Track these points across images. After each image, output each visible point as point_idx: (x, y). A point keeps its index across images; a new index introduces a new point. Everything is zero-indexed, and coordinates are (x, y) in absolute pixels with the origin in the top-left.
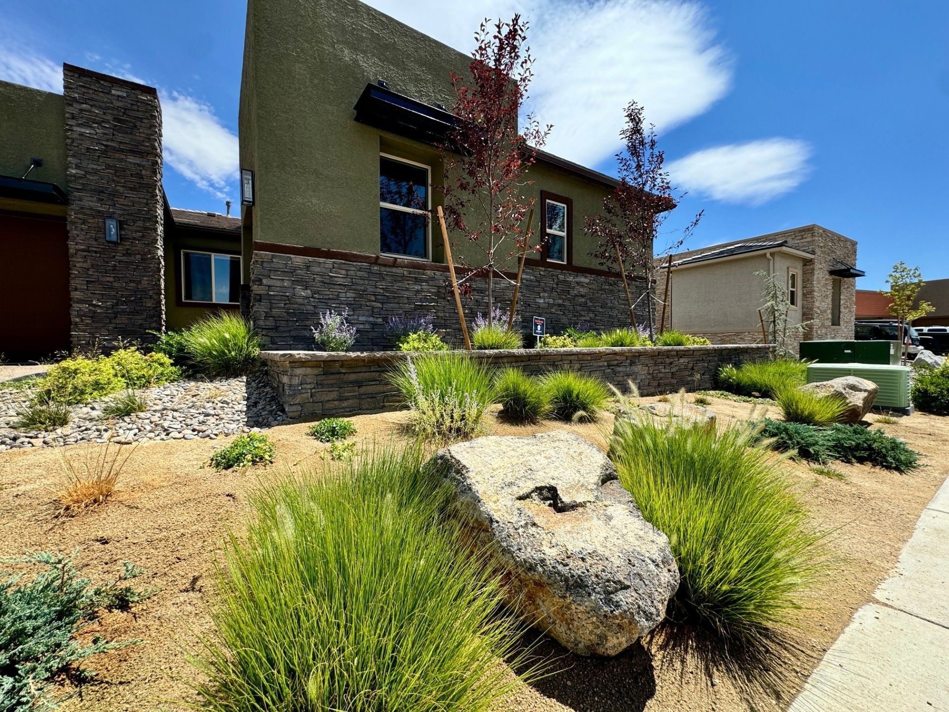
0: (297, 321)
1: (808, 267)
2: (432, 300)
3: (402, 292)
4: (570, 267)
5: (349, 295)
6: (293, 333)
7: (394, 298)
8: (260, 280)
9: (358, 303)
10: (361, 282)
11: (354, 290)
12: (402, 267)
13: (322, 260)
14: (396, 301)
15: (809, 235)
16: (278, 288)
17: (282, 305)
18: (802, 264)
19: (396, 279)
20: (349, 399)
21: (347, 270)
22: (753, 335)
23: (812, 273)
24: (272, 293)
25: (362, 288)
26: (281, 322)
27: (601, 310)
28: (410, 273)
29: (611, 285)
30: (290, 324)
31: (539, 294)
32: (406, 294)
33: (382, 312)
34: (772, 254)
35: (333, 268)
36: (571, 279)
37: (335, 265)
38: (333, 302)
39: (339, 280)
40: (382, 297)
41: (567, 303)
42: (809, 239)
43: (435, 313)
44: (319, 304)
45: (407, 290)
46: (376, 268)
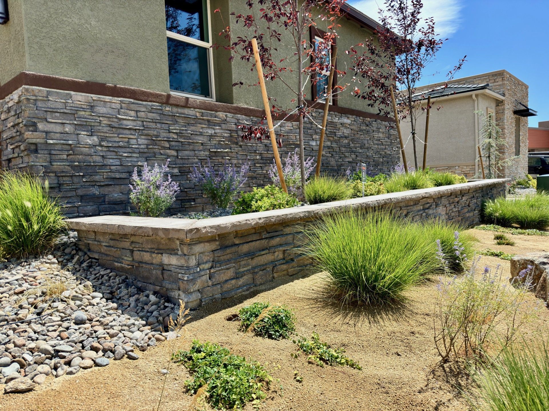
0: (83, 176)
1: (500, 107)
2: (226, 146)
3: (197, 137)
4: (336, 108)
5: (140, 141)
6: (80, 192)
7: (189, 144)
8: (34, 125)
9: (152, 151)
10: (153, 125)
11: (147, 135)
12: (195, 108)
13: (107, 98)
14: (191, 147)
15: (501, 79)
16: (58, 135)
17: (65, 157)
18: (495, 105)
19: (190, 121)
20: (245, 275)
21: (137, 111)
22: (462, 168)
23: (503, 112)
24: (51, 142)
25: (155, 133)
26: (64, 179)
27: (360, 151)
28: (202, 114)
29: (367, 126)
30: (76, 180)
31: (312, 135)
32: (200, 139)
33: (179, 161)
34: (477, 96)
35: (121, 108)
36: (336, 120)
37: (123, 105)
38: (123, 150)
39: (128, 123)
40: (177, 144)
41: (334, 145)
42: (500, 83)
43: (229, 160)
44: (109, 153)
45: (201, 134)
46: (167, 109)
